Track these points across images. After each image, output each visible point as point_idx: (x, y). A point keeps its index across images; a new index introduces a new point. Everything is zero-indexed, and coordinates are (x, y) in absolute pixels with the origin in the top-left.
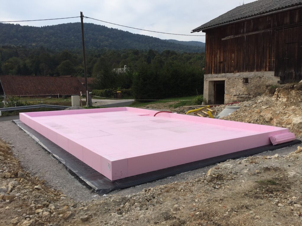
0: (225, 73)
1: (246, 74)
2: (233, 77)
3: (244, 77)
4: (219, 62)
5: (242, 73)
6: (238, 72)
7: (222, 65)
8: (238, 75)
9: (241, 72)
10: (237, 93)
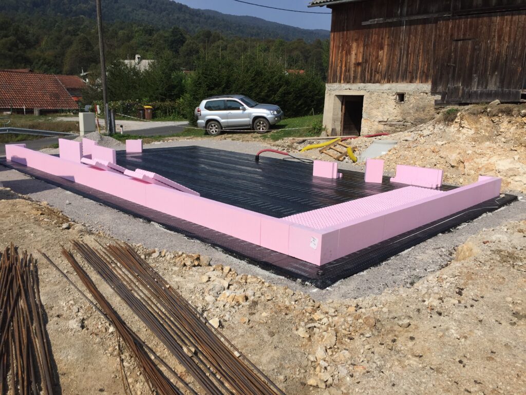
0: (364, 82)
1: (401, 87)
2: (378, 91)
3: (398, 91)
4: (355, 64)
5: (394, 85)
6: (389, 82)
7: (359, 69)
8: (387, 88)
9: (393, 82)
10: (384, 117)
